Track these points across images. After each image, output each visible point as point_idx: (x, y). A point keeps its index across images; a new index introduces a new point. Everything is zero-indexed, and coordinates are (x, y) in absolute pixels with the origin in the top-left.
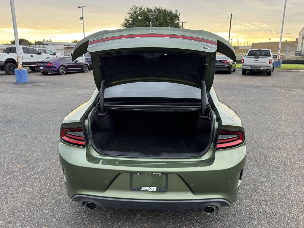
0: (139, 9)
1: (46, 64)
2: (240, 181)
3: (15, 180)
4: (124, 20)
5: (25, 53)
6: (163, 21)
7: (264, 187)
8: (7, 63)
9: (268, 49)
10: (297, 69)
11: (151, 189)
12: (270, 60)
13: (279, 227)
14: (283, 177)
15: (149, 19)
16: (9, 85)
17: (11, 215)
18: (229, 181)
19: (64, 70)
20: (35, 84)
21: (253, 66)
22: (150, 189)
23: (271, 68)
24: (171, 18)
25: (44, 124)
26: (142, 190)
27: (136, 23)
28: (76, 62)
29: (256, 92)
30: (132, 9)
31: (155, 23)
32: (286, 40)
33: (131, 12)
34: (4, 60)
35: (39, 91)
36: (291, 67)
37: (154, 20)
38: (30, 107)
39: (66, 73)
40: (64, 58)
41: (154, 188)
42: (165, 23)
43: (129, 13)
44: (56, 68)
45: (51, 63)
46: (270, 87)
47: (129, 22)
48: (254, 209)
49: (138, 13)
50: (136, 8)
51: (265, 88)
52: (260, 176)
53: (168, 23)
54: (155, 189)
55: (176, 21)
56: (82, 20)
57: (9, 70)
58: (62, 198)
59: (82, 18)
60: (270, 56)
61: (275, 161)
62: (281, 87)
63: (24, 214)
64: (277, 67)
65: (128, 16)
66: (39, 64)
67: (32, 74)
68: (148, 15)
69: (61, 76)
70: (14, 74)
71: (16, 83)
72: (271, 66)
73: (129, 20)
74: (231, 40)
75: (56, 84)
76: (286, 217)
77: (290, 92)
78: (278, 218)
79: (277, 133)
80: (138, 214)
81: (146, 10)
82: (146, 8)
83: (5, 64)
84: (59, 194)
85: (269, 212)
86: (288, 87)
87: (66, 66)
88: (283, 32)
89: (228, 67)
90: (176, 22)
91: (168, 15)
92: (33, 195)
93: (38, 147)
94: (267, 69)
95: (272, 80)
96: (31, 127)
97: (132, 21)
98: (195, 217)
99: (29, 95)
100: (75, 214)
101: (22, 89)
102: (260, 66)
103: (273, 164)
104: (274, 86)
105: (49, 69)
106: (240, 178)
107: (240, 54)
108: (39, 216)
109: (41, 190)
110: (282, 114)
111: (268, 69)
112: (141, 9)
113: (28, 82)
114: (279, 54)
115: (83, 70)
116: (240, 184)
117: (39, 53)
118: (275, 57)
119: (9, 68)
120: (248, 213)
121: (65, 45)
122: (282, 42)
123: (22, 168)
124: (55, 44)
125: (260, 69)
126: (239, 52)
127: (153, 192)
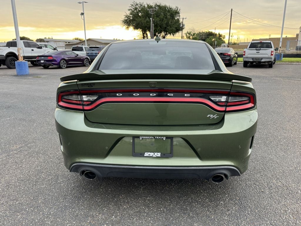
0: (139, 5)
1: (47, 57)
2: (250, 151)
3: (12, 158)
4: (125, 17)
5: (25, 47)
6: (163, 17)
7: (273, 163)
8: (8, 57)
9: (270, 42)
10: (298, 62)
11: (155, 155)
12: (272, 52)
13: (292, 200)
14: (293, 155)
15: (149, 15)
16: (9, 77)
17: (6, 190)
18: (240, 146)
19: (65, 64)
20: (36, 76)
21: (254, 58)
22: (153, 155)
23: (273, 60)
24: (172, 14)
25: (43, 110)
26: (145, 155)
27: (136, 19)
28: (76, 56)
29: (258, 81)
30: (132, 5)
31: (155, 19)
32: (286, 37)
33: (131, 8)
34: (4, 54)
35: (40, 82)
36: (293, 60)
37: (154, 16)
38: (29, 96)
39: (67, 67)
40: (65, 52)
41: (158, 153)
42: (166, 19)
43: (129, 10)
44: (56, 62)
45: (51, 57)
46: (272, 77)
47: (129, 18)
48: (264, 183)
49: (139, 10)
50: (137, 5)
51: (268, 78)
52: (268, 154)
53: (168, 19)
54: (159, 155)
55: (176, 17)
56: (83, 16)
57: (10, 64)
58: (60, 174)
59: (82, 14)
60: (271, 47)
61: (283, 141)
62: (284, 77)
63: (19, 189)
64: (278, 60)
65: (128, 13)
66: (40, 58)
67: (33, 68)
68: (148, 11)
69: (62, 69)
70: (15, 68)
71: (17, 76)
72: (273, 58)
73: (129, 17)
74: (231, 36)
75: (56, 75)
76: (299, 191)
77: (293, 81)
78: (291, 192)
79: (283, 116)
80: (140, 188)
81: (146, 6)
82: (146, 4)
83: (6, 58)
84: (57, 170)
85: (281, 187)
86: (291, 78)
87: (67, 59)
88: (284, 27)
89: (229, 60)
90: (176, 19)
91: (169, 11)
92: (29, 172)
93: (37, 129)
94: (268, 61)
95: (274, 71)
96: (30, 112)
97: (133, 18)
98: (202, 191)
99: (30, 85)
100: (74, 188)
101: (22, 80)
102: (262, 58)
103: (281, 143)
104: (277, 76)
105: (50, 63)
106: (251, 147)
107: (240, 50)
108: (35, 190)
109: (38, 167)
110: (287, 100)
111: (270, 61)
112: (142, 6)
113: (29, 74)
114: (280, 47)
115: (84, 64)
116: (251, 153)
117: (40, 47)
118: (276, 49)
119: (10, 62)
120: (257, 187)
121: (66, 43)
122: (283, 38)
123: (20, 148)
124: (56, 41)
125: (262, 61)
126: (240, 49)
127: (157, 157)
